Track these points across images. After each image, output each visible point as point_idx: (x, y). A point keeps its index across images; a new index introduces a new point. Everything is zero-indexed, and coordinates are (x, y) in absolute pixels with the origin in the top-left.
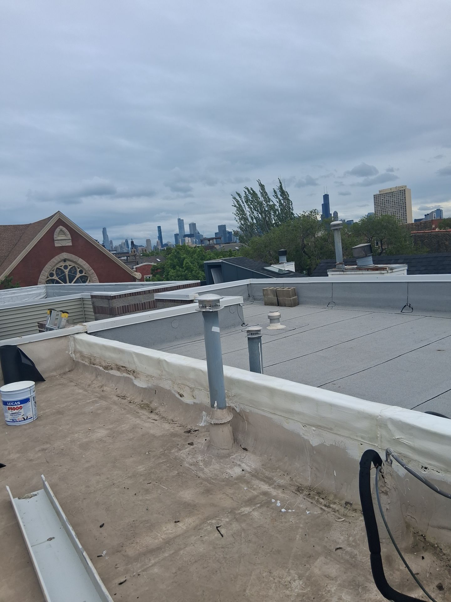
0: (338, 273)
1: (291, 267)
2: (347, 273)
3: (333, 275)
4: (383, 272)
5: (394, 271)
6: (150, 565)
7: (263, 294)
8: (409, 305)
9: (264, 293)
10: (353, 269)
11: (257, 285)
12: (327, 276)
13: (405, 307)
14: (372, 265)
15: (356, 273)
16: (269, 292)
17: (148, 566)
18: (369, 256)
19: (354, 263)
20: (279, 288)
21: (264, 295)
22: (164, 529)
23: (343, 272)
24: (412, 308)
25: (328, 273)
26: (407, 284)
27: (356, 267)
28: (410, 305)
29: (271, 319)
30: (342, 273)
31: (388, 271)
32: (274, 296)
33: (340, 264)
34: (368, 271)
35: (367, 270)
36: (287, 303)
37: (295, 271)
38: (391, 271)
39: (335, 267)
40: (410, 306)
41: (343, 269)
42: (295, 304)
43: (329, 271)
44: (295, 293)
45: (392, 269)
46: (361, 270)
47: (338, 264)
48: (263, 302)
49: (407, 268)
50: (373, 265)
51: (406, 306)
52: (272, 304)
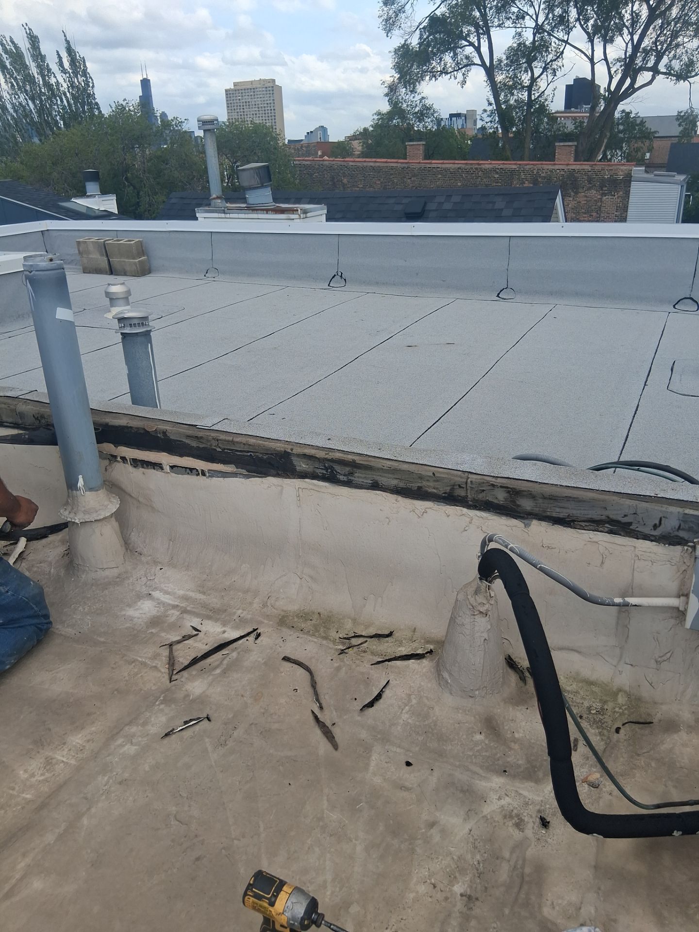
0: (216, 215)
1: (110, 204)
2: (232, 216)
3: (206, 219)
4: (292, 216)
5: (309, 215)
7: (77, 252)
8: (340, 274)
9: (81, 249)
10: (241, 209)
11: (62, 233)
12: (196, 219)
13: (333, 277)
14: (273, 205)
15: (247, 216)
16: (91, 248)
18: (266, 187)
19: (244, 200)
20: (110, 240)
21: (80, 253)
22: (22, 775)
23: (225, 213)
24: (345, 280)
25: (198, 215)
26: (337, 238)
27: (244, 205)
28: (342, 273)
29: (111, 299)
30: (223, 215)
31: (300, 216)
32: (102, 255)
33: (218, 198)
34: (267, 213)
35: (265, 212)
36: (128, 268)
37: (117, 213)
38: (304, 215)
39: (209, 205)
40: (341, 276)
41: (223, 208)
42: (144, 271)
43: (199, 211)
44: (141, 249)
45: (305, 212)
46: (256, 212)
47: (214, 199)
48: (81, 267)
49: (325, 211)
50: (274, 204)
51: (335, 275)
52: (98, 271)
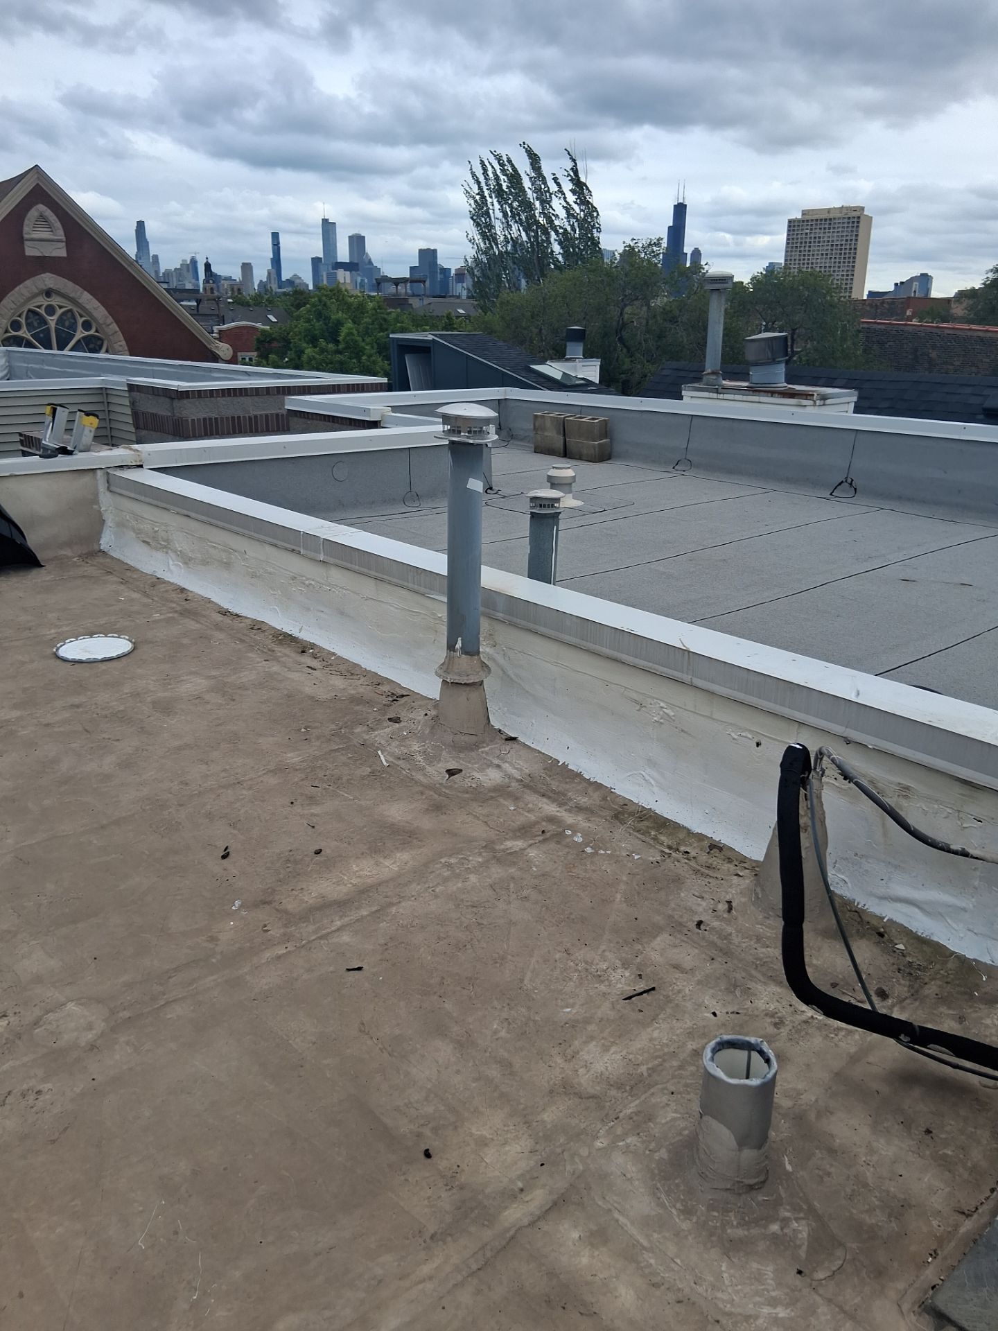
0: (706, 394)
1: (591, 371)
2: (726, 396)
3: (693, 399)
4: (804, 402)
5: (828, 402)
6: (333, 929)
7: (532, 427)
8: (849, 481)
9: (537, 424)
10: (738, 390)
11: (520, 404)
12: (681, 398)
13: (840, 484)
14: (783, 385)
15: (745, 398)
16: (548, 424)
17: (329, 930)
18: (780, 362)
19: (744, 376)
20: (571, 416)
21: (535, 429)
23: (717, 393)
24: (855, 489)
25: (684, 393)
26: (853, 435)
27: (746, 384)
28: (852, 480)
29: (553, 484)
30: (715, 395)
31: (815, 402)
32: (558, 433)
33: (713, 373)
34: (772, 396)
35: (770, 394)
36: (585, 452)
37: (598, 382)
38: (822, 402)
39: (699, 379)
40: (851, 484)
41: (717, 387)
42: (603, 456)
43: (687, 388)
44: (605, 430)
45: (824, 398)
46: (757, 393)
47: (708, 374)
48: (533, 446)
49: (855, 399)
50: (785, 384)
51: (842, 482)
52: (550, 452)
